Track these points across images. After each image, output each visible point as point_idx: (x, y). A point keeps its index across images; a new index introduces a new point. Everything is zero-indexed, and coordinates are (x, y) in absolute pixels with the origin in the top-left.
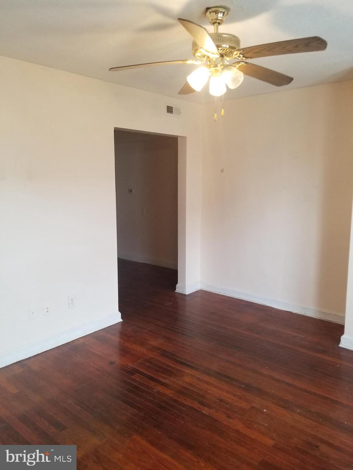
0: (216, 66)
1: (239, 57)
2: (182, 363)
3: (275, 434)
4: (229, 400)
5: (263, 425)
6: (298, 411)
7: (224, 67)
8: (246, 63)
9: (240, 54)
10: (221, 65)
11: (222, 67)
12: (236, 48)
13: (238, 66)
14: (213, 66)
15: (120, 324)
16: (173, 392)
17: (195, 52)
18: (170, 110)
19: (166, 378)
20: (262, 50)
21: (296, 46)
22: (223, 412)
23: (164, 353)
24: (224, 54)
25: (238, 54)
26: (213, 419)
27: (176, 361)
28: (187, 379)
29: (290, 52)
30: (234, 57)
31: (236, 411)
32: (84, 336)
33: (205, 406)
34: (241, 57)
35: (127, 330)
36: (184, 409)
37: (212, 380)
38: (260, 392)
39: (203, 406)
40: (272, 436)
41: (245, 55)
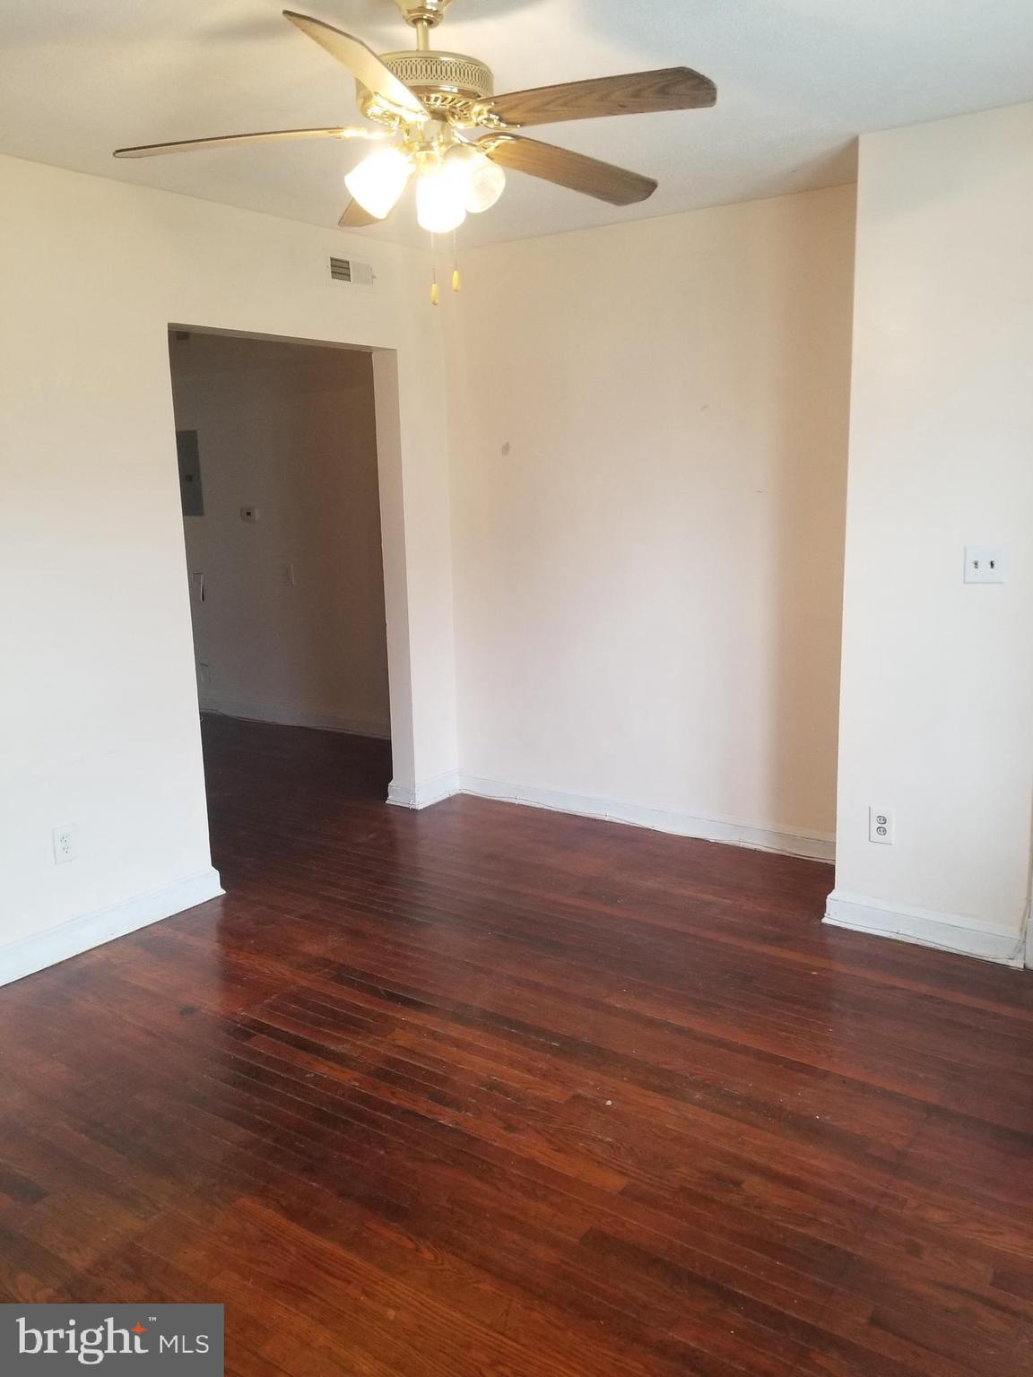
0: (426, 146)
1: (489, 120)
2: (392, 997)
3: (630, 1162)
4: (514, 1085)
5: (601, 1140)
6: (698, 1096)
7: (448, 151)
8: (515, 137)
9: (490, 111)
10: (441, 144)
11: (444, 149)
12: (479, 96)
13: (492, 146)
14: (417, 148)
15: (220, 901)
16: (357, 1075)
17: (364, 103)
18: (340, 269)
19: (340, 1041)
20: (548, 103)
21: (637, 94)
22: (495, 1115)
23: (341, 974)
24: (449, 110)
25: (485, 112)
26: (469, 1136)
27: (376, 992)
28: (403, 1038)
29: (622, 108)
30: (475, 121)
31: (531, 1110)
32: (110, 942)
33: (447, 1105)
34: (496, 122)
35: (239, 918)
36: (389, 1118)
37: (473, 1036)
38: (600, 1057)
39: (441, 1107)
40: (623, 1167)
41: (505, 116)
